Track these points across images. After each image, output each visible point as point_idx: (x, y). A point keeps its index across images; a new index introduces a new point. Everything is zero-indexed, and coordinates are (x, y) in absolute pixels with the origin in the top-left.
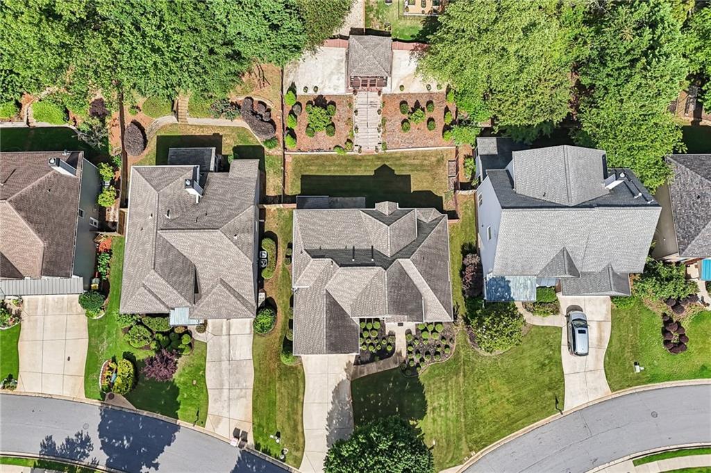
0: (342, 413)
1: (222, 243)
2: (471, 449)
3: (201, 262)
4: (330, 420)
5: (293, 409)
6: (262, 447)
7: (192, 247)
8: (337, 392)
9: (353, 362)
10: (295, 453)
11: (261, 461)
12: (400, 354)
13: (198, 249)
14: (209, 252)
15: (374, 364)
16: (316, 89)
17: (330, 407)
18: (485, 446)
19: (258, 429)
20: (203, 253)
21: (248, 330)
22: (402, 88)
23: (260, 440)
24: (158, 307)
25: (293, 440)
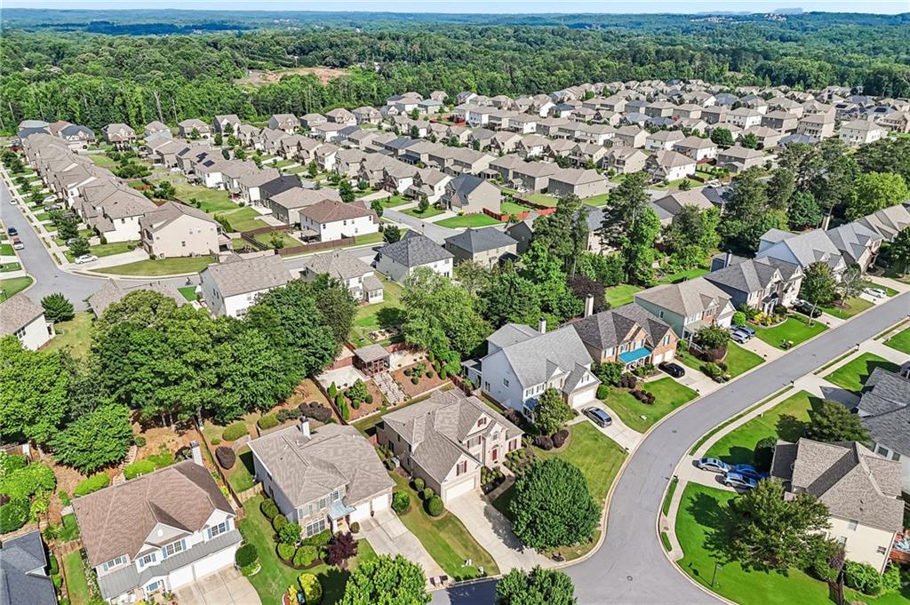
0: (502, 524)
1: (347, 441)
2: (601, 498)
3: (337, 461)
4: (496, 531)
5: (464, 540)
6: (462, 577)
7: (326, 452)
8: (487, 513)
9: (483, 493)
10: (490, 565)
11: (467, 587)
12: (510, 476)
13: (331, 453)
14: (340, 451)
15: (498, 489)
16: (346, 385)
17: (490, 525)
18: (607, 492)
19: (447, 567)
20: (336, 454)
21: (393, 517)
22: (400, 366)
23: (456, 574)
24: (323, 491)
25: (481, 558)
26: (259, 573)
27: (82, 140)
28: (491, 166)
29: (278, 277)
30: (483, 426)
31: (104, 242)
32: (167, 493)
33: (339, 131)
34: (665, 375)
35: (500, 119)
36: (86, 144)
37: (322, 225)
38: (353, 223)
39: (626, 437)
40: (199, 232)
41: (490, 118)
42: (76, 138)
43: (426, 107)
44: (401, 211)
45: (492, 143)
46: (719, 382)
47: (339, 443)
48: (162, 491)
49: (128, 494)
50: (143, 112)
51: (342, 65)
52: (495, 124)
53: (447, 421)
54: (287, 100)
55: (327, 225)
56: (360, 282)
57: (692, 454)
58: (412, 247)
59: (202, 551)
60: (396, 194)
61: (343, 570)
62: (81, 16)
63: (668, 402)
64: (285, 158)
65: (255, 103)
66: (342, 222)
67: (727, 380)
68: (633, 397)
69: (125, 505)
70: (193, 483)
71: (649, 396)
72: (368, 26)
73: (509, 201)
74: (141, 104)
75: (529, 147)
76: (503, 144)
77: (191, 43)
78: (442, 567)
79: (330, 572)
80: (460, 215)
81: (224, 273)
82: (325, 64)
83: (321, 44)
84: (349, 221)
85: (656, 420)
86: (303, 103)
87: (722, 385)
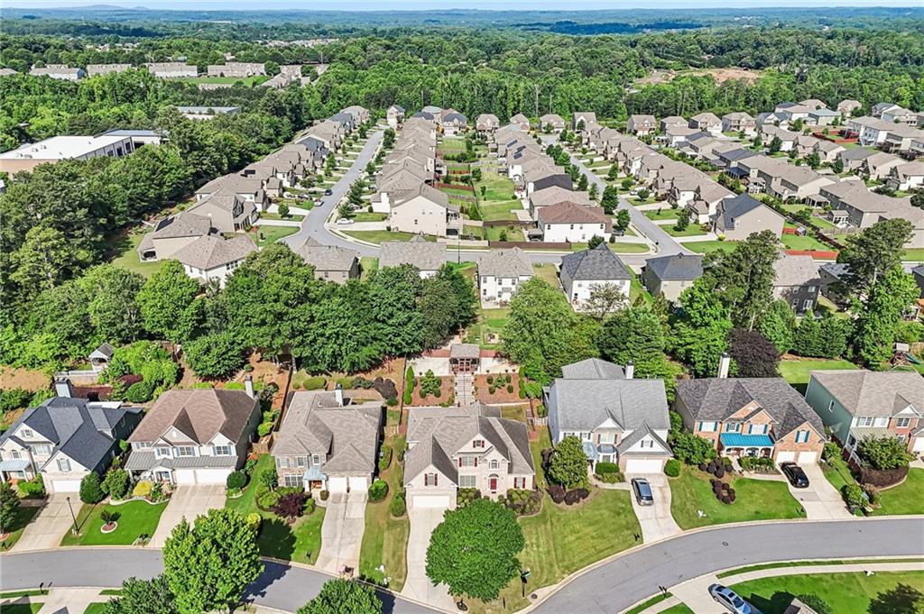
2: (564, 573)
5: (398, 547)
6: (367, 578)
7: (334, 420)
10: (398, 580)
14: (345, 424)
17: (429, 544)
18: (577, 570)
19: (364, 564)
20: (341, 424)
21: (363, 500)
22: (488, 371)
23: (365, 573)
24: (301, 450)
25: (396, 571)
26: (237, 499)
27: (455, 126)
28: (822, 192)
29: (434, 262)
30: (479, 449)
31: (371, 210)
32: (199, 407)
33: (687, 137)
34: (783, 478)
35: (901, 138)
36: (457, 130)
37: (546, 226)
38: (581, 228)
39: (659, 525)
40: (431, 213)
41: (889, 135)
42: (451, 124)
43: (817, 117)
44: (660, 226)
45: (863, 166)
46: (852, 513)
47: (349, 416)
48: (197, 404)
49: (176, 398)
50: (521, 105)
51: (758, 67)
52: (892, 145)
53: (449, 431)
54: (661, 101)
55: (552, 226)
56: (513, 284)
57: (719, 576)
58: (587, 260)
59: (206, 463)
60: (675, 207)
61: (287, 525)
62: (554, 16)
63: (752, 509)
64: (606, 159)
65: (628, 103)
66: (569, 226)
67: (866, 513)
68: (711, 487)
69: (170, 405)
70: (220, 407)
71: (731, 492)
72: (840, 24)
73: (810, 235)
74: (521, 97)
75: (905, 176)
76: (875, 168)
77: (611, 43)
78: (360, 561)
79: (277, 522)
80: (720, 239)
81: (391, 249)
82: (740, 66)
83: (743, 44)
84: (577, 226)
85: (716, 522)
86: (676, 106)
87: (855, 517)
